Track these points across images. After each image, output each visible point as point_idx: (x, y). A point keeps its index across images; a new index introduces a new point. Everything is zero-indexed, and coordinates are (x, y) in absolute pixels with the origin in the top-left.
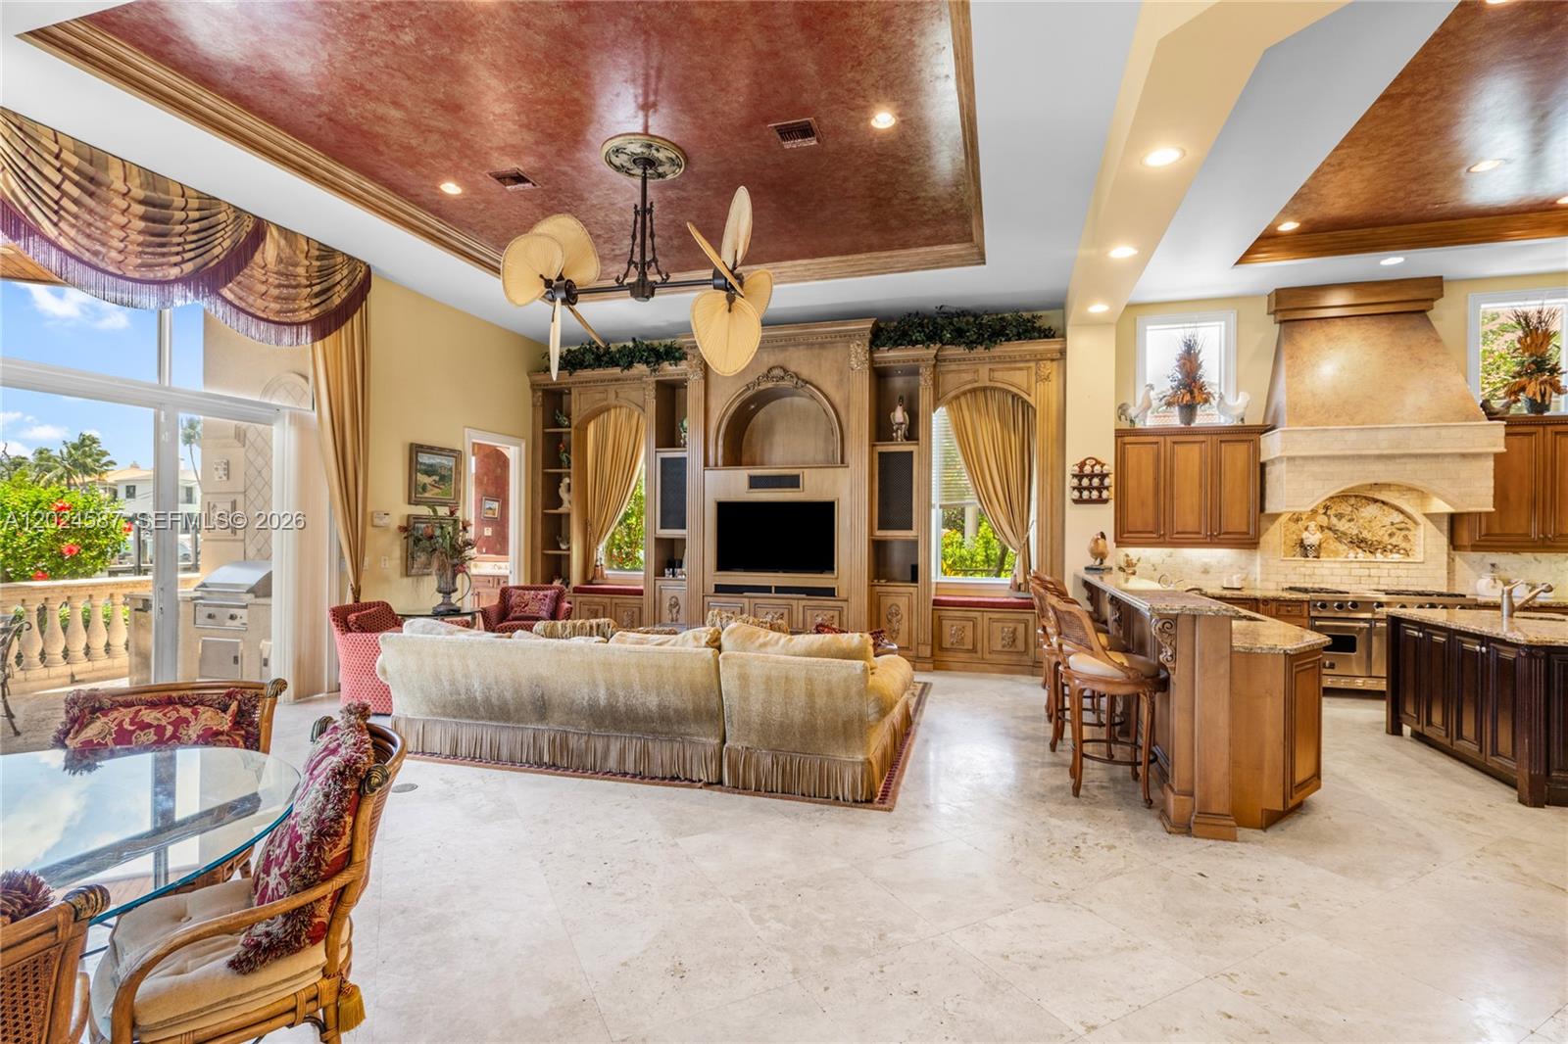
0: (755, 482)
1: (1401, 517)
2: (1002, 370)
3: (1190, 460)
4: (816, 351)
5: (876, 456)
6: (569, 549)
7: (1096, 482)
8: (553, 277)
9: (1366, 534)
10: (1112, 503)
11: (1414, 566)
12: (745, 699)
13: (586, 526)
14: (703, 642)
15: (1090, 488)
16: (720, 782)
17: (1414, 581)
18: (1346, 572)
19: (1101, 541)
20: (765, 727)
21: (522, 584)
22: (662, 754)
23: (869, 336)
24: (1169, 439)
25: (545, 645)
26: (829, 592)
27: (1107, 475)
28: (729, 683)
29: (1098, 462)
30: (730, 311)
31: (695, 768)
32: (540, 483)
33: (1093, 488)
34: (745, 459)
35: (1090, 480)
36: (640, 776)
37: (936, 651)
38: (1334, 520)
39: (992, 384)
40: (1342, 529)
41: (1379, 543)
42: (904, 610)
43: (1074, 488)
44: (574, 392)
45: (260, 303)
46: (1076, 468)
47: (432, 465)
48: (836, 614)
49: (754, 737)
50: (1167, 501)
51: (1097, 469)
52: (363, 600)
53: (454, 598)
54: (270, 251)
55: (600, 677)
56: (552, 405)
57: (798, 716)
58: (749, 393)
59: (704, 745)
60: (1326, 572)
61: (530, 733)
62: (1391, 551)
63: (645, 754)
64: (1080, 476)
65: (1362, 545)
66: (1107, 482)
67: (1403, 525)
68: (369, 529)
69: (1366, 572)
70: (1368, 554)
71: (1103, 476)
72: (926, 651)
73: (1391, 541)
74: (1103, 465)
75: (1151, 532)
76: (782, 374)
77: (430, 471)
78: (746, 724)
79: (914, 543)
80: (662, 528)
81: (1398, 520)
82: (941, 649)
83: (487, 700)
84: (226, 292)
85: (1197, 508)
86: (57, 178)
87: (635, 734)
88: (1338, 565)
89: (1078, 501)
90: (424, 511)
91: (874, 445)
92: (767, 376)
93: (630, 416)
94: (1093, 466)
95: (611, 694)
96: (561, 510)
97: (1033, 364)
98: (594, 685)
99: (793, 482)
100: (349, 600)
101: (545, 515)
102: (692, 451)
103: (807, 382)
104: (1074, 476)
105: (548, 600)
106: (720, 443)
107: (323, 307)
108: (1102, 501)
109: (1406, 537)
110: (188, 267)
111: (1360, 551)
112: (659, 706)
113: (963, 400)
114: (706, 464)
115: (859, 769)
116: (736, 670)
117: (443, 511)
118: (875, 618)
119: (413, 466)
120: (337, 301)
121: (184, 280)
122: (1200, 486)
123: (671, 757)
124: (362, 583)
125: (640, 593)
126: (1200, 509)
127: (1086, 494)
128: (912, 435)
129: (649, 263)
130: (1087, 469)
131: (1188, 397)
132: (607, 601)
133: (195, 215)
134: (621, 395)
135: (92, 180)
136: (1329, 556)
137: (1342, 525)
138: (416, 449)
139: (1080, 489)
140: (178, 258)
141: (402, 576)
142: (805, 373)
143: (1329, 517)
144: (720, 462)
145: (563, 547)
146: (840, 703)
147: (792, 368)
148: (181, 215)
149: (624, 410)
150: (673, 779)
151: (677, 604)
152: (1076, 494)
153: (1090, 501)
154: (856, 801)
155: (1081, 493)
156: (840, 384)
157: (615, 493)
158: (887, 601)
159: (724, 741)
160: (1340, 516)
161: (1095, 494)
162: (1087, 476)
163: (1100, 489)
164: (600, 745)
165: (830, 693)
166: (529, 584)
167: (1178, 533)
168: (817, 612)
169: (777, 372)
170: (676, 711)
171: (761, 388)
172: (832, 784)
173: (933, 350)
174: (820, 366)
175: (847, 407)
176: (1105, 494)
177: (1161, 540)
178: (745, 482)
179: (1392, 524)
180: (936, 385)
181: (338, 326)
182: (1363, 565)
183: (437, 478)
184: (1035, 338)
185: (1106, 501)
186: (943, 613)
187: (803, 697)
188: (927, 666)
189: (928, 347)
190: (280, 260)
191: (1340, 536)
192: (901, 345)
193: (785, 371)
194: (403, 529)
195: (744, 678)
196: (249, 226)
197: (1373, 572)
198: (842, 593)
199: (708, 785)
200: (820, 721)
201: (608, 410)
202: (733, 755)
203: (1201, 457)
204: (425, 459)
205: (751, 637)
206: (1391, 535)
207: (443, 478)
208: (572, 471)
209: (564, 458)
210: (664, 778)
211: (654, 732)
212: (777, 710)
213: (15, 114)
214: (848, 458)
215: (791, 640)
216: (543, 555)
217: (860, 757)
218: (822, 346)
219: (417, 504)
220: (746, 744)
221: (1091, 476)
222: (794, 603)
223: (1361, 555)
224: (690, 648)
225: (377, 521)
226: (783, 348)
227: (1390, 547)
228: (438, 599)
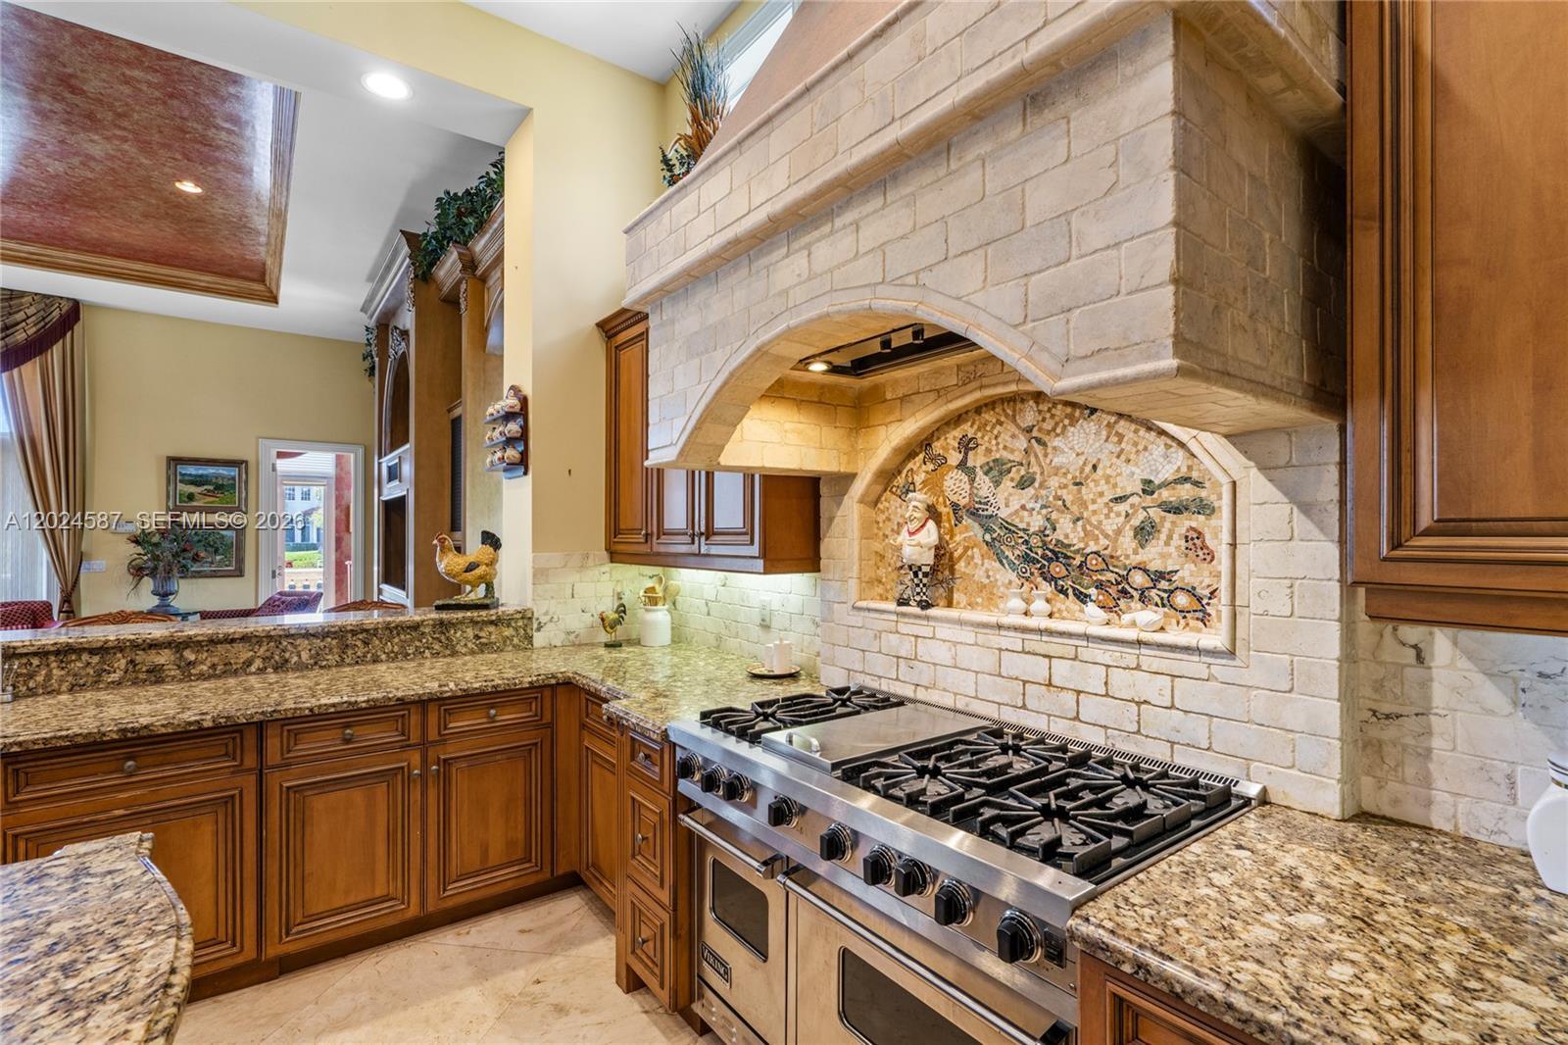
0: (390, 475)
1: (1179, 457)
9: (1067, 531)
11: (1194, 665)
17: (1197, 730)
18: (988, 661)
38: (984, 484)
40: (1004, 513)
41: (1107, 561)
47: (201, 476)
60: (941, 653)
62: (1143, 599)
65: (1057, 569)
67: (1186, 492)
69: (1037, 668)
70: (1071, 603)
73: (1143, 556)
75: (639, 530)
77: (197, 481)
81: (1167, 473)
88: (967, 635)
109: (1196, 544)
111: (1047, 589)
119: (172, 477)
136: (971, 605)
137: (1007, 501)
138: (174, 461)
143: (971, 473)
160: (997, 470)
161: (498, 457)
167: (665, 532)
173: (453, 253)
176: (509, 455)
177: (649, 548)
179: (1148, 487)
182: (1034, 643)
183: (211, 488)
189: (449, 250)
191: (1000, 535)
197: (1062, 671)
204: (192, 470)
206: (1145, 533)
207: (219, 488)
221: (498, 423)
223: (1041, 605)
227: (1138, 579)
228: (155, 601)
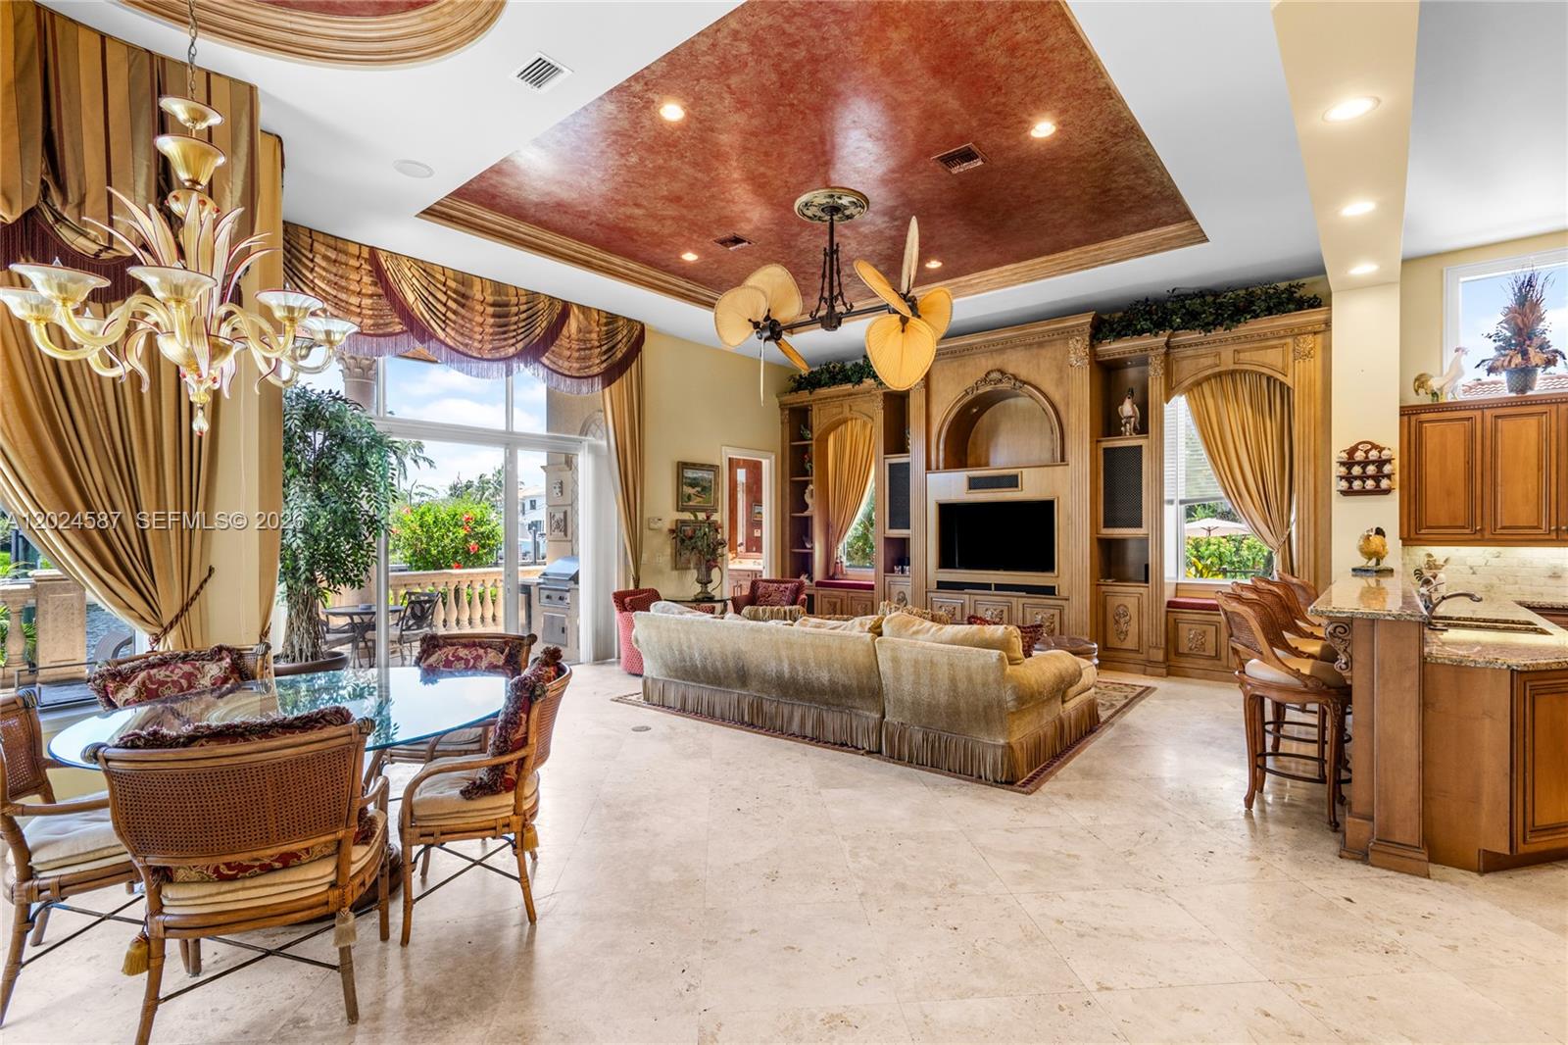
0: (974, 484)
2: (1250, 350)
3: (1522, 439)
4: (1035, 351)
5: (1101, 452)
6: (812, 548)
7: (1371, 469)
8: (760, 318)
10: (1396, 495)
12: (898, 678)
13: (827, 527)
14: (867, 629)
15: (1363, 478)
16: (880, 752)
19: (1376, 540)
20: (916, 703)
21: (773, 578)
22: (833, 721)
23: (1087, 329)
24: (1488, 413)
25: (743, 625)
26: (1049, 591)
27: (1389, 461)
28: (885, 666)
29: (1374, 447)
30: (903, 331)
31: (860, 737)
32: (788, 490)
33: (1368, 477)
34: (971, 460)
35: (1364, 468)
36: (817, 740)
37: (1172, 656)
39: (1237, 367)
42: (1133, 610)
43: (1342, 478)
44: (815, 409)
45: (566, 364)
46: (1345, 455)
47: (695, 479)
48: (1057, 612)
49: (907, 714)
50: (1487, 490)
51: (1374, 454)
52: (641, 587)
53: (710, 587)
54: (573, 325)
55: (784, 653)
56: (798, 420)
57: (943, 698)
58: (969, 397)
59: (867, 718)
61: (736, 696)
63: (820, 723)
64: (1348, 464)
66: (1387, 469)
68: (646, 532)
71: (1381, 463)
72: (1160, 656)
74: (1381, 450)
75: (1463, 527)
76: (1000, 377)
77: (693, 483)
78: (900, 701)
79: (1144, 541)
80: (890, 528)
82: (1177, 653)
83: (704, 668)
84: (544, 360)
85: (1533, 496)
86: (443, 298)
87: (814, 704)
89: (1348, 492)
90: (687, 516)
91: (1098, 441)
92: (985, 380)
93: (865, 424)
94: (1367, 452)
95: (793, 668)
96: (806, 514)
97: (1289, 340)
98: (781, 660)
99: (1012, 482)
100: (632, 587)
101: (792, 518)
102: (916, 457)
103: (1025, 383)
104: (1342, 464)
105: (788, 592)
106: (941, 447)
107: (609, 361)
108: (1378, 491)
110: (520, 346)
112: (830, 680)
113: (1206, 387)
114: (928, 468)
115: (999, 752)
116: (889, 653)
117: (702, 516)
118: (1100, 618)
119: (680, 480)
120: (619, 355)
121: (519, 355)
122: (1540, 469)
123: (841, 727)
124: (641, 574)
125: (871, 587)
126: (1539, 497)
127: (1357, 484)
128: (1142, 428)
129: (837, 300)
130: (1359, 455)
131: (1518, 360)
132: (842, 594)
133: (523, 308)
134: (854, 408)
135: (463, 296)
138: (683, 466)
139: (1349, 478)
140: (514, 340)
141: (672, 569)
142: (1023, 374)
144: (941, 465)
145: (808, 546)
146: (980, 689)
147: (1011, 370)
148: (514, 309)
149: (859, 421)
150: (841, 745)
151: (904, 599)
152: (1344, 485)
153: (1364, 492)
154: (996, 781)
155: (1350, 483)
156: (1060, 382)
157: (852, 497)
158: (1114, 602)
159: (884, 717)
161: (1370, 484)
162: (1359, 463)
163: (1377, 478)
164: (786, 710)
165: (970, 679)
166: (779, 578)
167: (1503, 528)
168: (1036, 610)
169: (995, 376)
170: (844, 686)
171: (980, 392)
172: (976, 764)
173: (1162, 339)
174: (1038, 365)
175: (1067, 404)
176: (1385, 483)
177: (1478, 536)
178: (965, 484)
180: (1168, 373)
181: (621, 374)
183: (699, 489)
184: (1290, 311)
185: (1387, 492)
186: (1180, 616)
187: (946, 682)
188: (1160, 671)
189: (1156, 335)
190: (580, 331)
192: (1126, 335)
193: (1002, 372)
194: (672, 531)
196: (559, 308)
198: (1063, 590)
199: (869, 753)
200: (962, 704)
201: (845, 421)
202: (890, 729)
203: (1540, 434)
204: (690, 474)
207: (704, 489)
208: (814, 478)
209: (808, 467)
210: (835, 744)
211: (827, 704)
212: (925, 691)
213: (422, 262)
214: (1069, 457)
215: (941, 629)
216: (791, 553)
217: (1002, 741)
218: (1040, 345)
219: (683, 510)
220: (900, 720)
221: (1364, 464)
222: (1014, 600)
224: (855, 632)
225: (652, 525)
226: (1002, 351)
228: (697, 588)
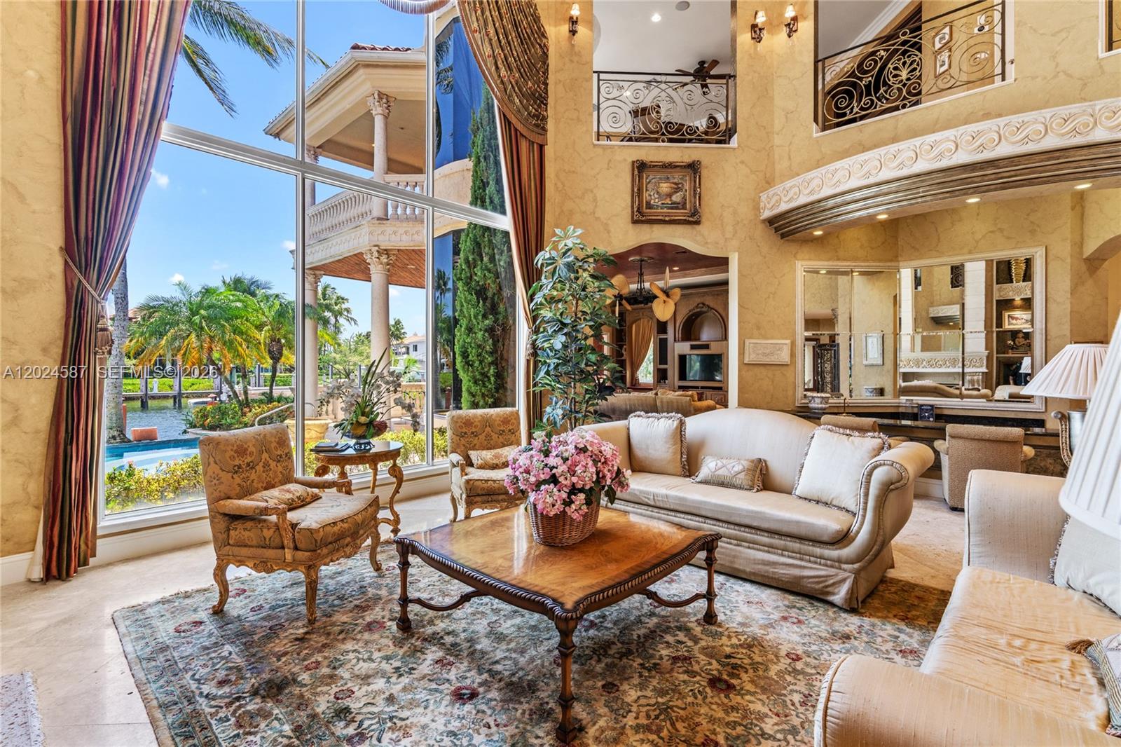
0: (693, 347)
4: (715, 297)
6: (626, 373)
13: (632, 364)
26: (721, 389)
30: (665, 303)
34: (692, 337)
44: (627, 314)
58: (691, 313)
76: (703, 306)
80: (659, 364)
92: (697, 307)
93: (648, 321)
96: (623, 358)
98: (626, 405)
99: (709, 347)
101: (617, 360)
102: (670, 336)
103: (712, 309)
106: (680, 332)
114: (675, 341)
125: (652, 389)
134: (644, 314)
142: (711, 305)
144: (680, 340)
147: (707, 303)
149: (646, 319)
156: (725, 309)
157: (643, 351)
169: (701, 305)
171: (695, 311)
174: (717, 302)
178: (689, 347)
193: (703, 304)
195: (662, 402)
198: (725, 389)
201: (640, 319)
205: (665, 392)
208: (627, 343)
209: (624, 338)
218: (718, 295)
226: (703, 296)
